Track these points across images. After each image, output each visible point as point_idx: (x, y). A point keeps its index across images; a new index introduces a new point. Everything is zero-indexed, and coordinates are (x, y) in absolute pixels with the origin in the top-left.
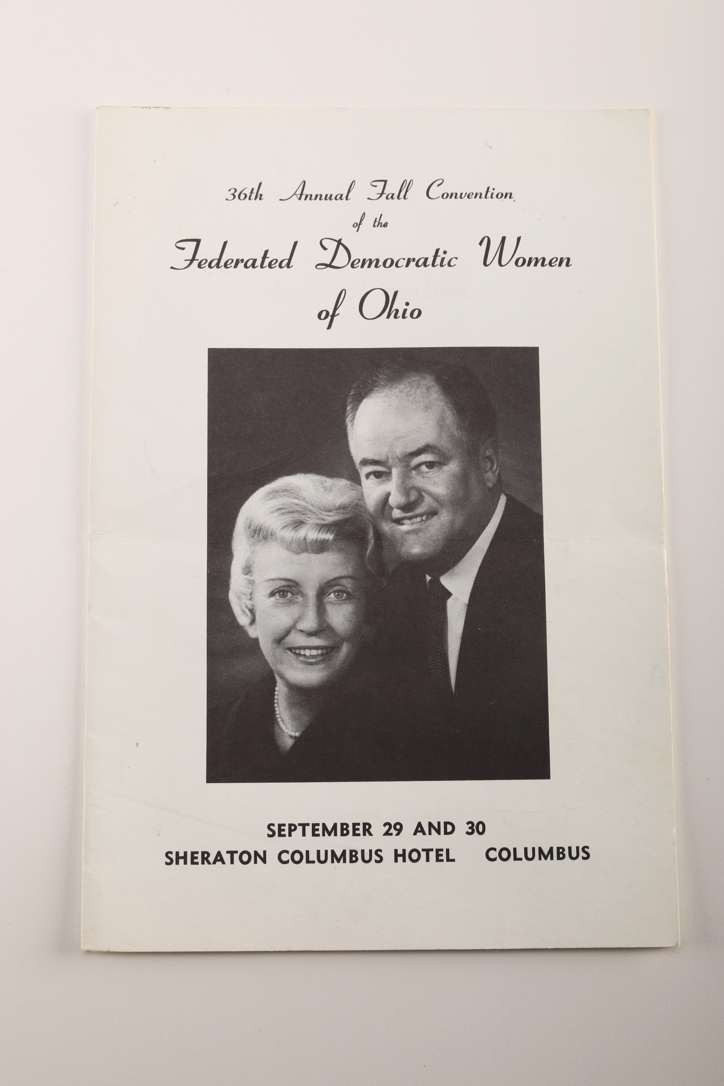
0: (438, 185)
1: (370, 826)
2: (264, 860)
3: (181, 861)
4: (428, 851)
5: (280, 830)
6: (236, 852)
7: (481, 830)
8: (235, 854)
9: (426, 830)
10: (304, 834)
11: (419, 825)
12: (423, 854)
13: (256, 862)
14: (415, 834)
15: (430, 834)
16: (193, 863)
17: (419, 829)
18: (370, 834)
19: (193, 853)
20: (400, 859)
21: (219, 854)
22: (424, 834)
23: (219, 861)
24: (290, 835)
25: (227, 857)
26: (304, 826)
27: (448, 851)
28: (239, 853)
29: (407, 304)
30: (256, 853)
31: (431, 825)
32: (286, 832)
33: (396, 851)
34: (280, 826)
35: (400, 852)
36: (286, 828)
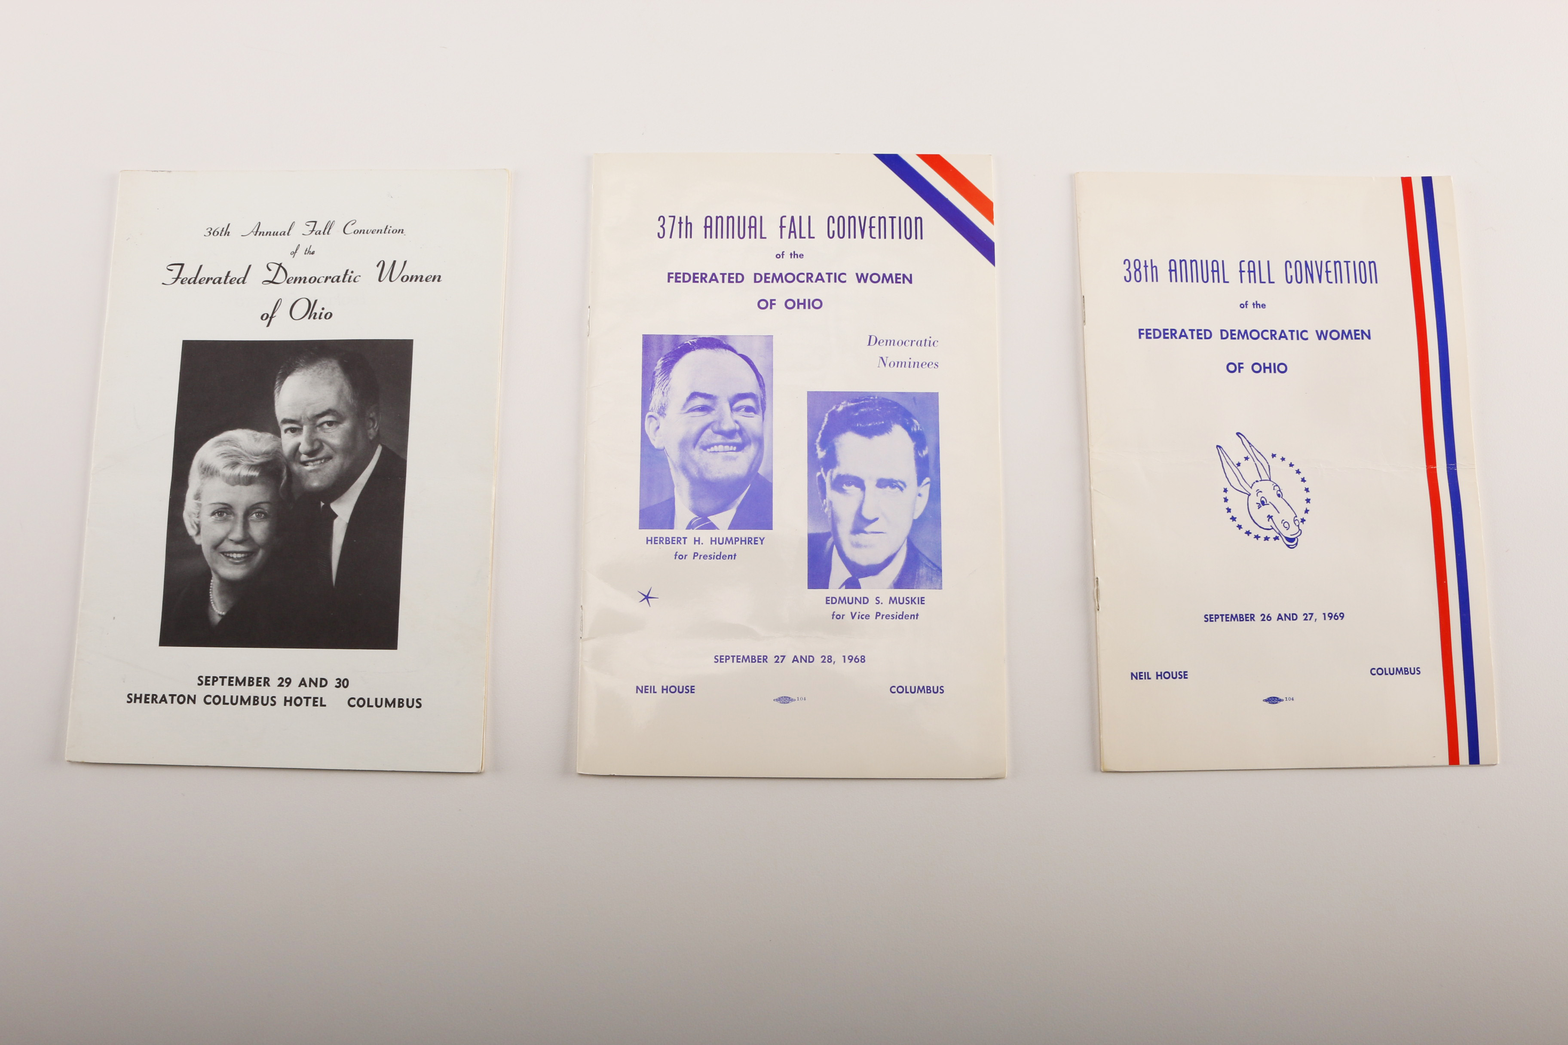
0: (352, 224)
1: (269, 680)
2: (194, 702)
3: (138, 700)
4: (307, 698)
5: (207, 681)
6: (175, 695)
7: (345, 685)
8: (174, 697)
9: (308, 684)
10: (223, 684)
11: (303, 680)
12: (304, 701)
13: (188, 703)
14: (300, 686)
15: (310, 686)
16: (146, 702)
17: (303, 683)
18: (269, 686)
19: (146, 695)
20: (288, 703)
21: (164, 696)
22: (306, 686)
23: (163, 701)
24: (213, 684)
25: (169, 699)
26: (223, 678)
27: (321, 698)
28: (178, 696)
29: (323, 309)
30: (189, 697)
31: (311, 680)
32: (211, 682)
33: (285, 698)
34: (207, 677)
35: (288, 699)
36: (211, 679)
